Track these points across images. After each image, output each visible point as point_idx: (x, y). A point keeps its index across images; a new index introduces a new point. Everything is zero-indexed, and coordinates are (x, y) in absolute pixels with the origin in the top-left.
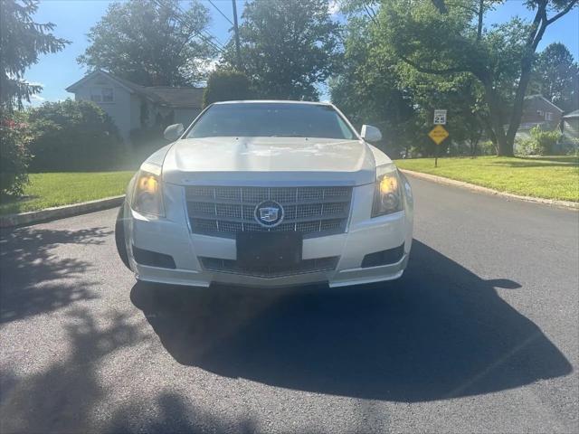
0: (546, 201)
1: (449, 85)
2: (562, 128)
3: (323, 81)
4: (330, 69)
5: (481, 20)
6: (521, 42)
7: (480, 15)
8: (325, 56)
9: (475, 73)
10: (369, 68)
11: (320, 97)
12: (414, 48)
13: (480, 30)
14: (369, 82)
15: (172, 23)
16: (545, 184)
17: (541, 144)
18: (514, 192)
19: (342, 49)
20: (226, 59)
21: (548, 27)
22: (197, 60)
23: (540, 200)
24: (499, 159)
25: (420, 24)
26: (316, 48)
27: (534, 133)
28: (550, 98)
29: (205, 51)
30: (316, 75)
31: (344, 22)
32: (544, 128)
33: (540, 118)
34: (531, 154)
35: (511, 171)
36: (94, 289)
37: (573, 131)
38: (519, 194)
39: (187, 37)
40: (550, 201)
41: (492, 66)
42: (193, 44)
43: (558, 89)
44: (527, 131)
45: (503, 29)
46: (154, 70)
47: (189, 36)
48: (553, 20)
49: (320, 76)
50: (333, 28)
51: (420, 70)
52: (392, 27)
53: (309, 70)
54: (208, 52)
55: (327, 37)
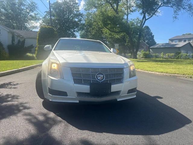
0: (152, 72)
1: (118, 36)
2: (149, 51)
3: (78, 32)
4: (80, 28)
5: (127, 17)
6: (139, 25)
7: (127, 15)
8: (79, 24)
9: (126, 33)
10: (93, 29)
11: (77, 37)
12: (109, 24)
13: (127, 20)
14: (93, 33)
15: (23, 7)
16: (150, 67)
17: (144, 55)
18: (142, 70)
19: (84, 22)
20: (44, 22)
21: (146, 21)
22: (32, 21)
23: (150, 72)
24: (133, 60)
25: (111, 17)
26: (75, 21)
27: (142, 52)
28: (145, 42)
29: (35, 18)
30: (76, 30)
31: (85, 13)
32: (144, 50)
33: (143, 48)
34: (141, 58)
35: (139, 63)
36: (27, 105)
37: (152, 52)
38: (143, 70)
39: (28, 13)
40: (153, 72)
41: (131, 31)
42: (31, 16)
43: (147, 39)
44: (140, 51)
45: (134, 20)
46: (15, 23)
47: (29, 12)
48: (148, 19)
49: (77, 30)
50: (81, 15)
51: (110, 31)
52: (102, 17)
53: (73, 28)
54: (37, 19)
55: (79, 18)
